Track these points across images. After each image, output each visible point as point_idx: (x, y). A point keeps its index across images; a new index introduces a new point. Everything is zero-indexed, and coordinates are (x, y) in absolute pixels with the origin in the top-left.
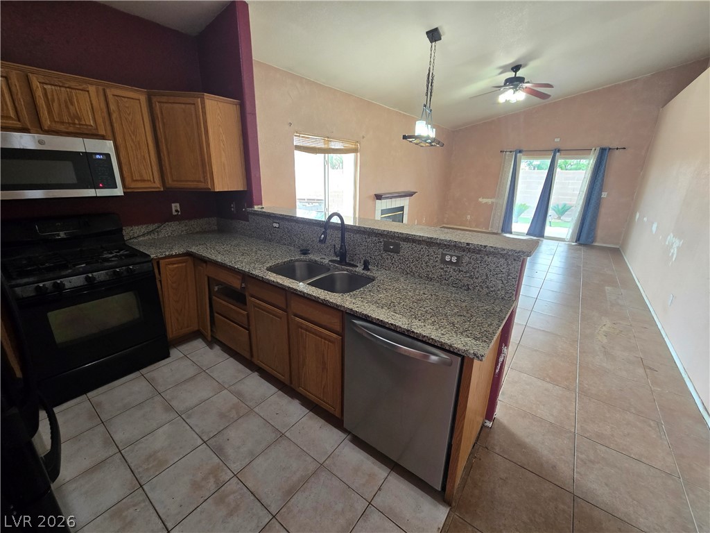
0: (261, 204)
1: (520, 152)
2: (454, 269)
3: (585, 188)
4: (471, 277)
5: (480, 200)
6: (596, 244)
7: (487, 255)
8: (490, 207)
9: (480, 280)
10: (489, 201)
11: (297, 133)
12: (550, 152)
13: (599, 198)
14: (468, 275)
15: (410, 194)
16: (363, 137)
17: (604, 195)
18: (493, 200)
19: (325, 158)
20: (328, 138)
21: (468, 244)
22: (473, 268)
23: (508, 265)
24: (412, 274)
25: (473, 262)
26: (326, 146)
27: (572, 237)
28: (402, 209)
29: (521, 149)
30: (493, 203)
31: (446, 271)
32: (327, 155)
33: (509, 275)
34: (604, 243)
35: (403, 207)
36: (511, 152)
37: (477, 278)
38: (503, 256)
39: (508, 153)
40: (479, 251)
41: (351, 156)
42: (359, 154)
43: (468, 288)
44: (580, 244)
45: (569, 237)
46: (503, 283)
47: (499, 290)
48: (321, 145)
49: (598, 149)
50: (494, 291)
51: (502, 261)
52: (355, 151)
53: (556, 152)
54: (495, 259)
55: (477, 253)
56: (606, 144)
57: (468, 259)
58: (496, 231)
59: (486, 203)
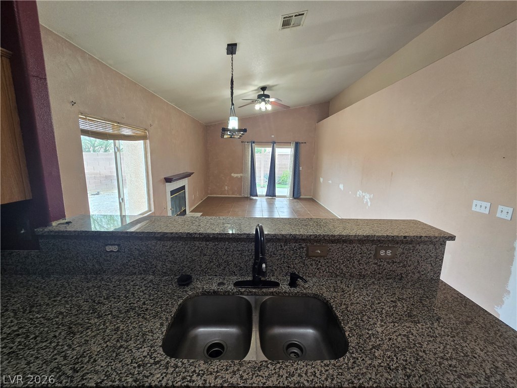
0: (64, 217)
1: (254, 142)
2: (388, 262)
3: (292, 165)
4: (404, 266)
5: (233, 175)
6: (301, 197)
7: (419, 244)
8: (241, 179)
9: (412, 267)
10: (239, 175)
11: (82, 114)
12: (270, 144)
13: (299, 170)
14: (401, 264)
15: (188, 175)
16: (151, 125)
17: (301, 168)
18: (241, 175)
19: (115, 145)
20: (119, 123)
21: (405, 237)
22: (406, 258)
23: (436, 249)
24: (342, 275)
25: (406, 252)
26: (116, 132)
27: (290, 195)
28: (183, 188)
29: (253, 140)
30: (241, 177)
31: (380, 265)
32: (117, 141)
33: (437, 258)
34: (305, 196)
35: (184, 186)
36: (248, 142)
37: (409, 266)
38: (432, 242)
39: (246, 143)
40: (411, 242)
41: (141, 143)
42: (148, 141)
43: (402, 277)
44: (295, 198)
45: (288, 195)
46: (432, 266)
47: (428, 272)
48: (110, 131)
49: (294, 142)
50: (425, 274)
51: (431, 246)
52: (144, 138)
53: (274, 143)
54: (425, 246)
55: (410, 244)
56: (297, 141)
57: (402, 250)
58: (246, 196)
59: (237, 177)
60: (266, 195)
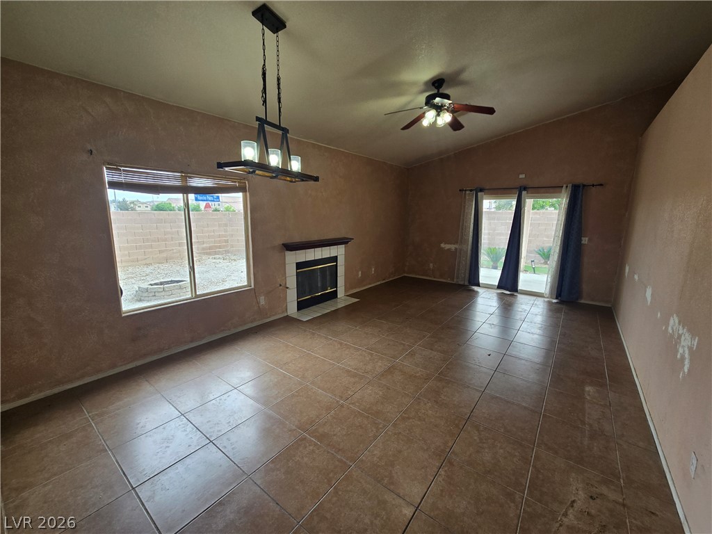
1: (481, 190)
3: (560, 233)
5: (442, 245)
6: (582, 301)
8: (454, 254)
10: (453, 247)
11: (110, 164)
12: (515, 190)
17: (585, 240)
18: (457, 246)
27: (551, 293)
28: (335, 259)
29: (482, 187)
30: (456, 249)
34: (591, 300)
35: (337, 257)
36: (471, 190)
39: (467, 192)
41: (240, 195)
42: (248, 193)
44: (562, 302)
45: (547, 291)
49: (570, 186)
53: (522, 190)
56: (579, 180)
58: (461, 283)
59: (449, 250)
60: (499, 287)
